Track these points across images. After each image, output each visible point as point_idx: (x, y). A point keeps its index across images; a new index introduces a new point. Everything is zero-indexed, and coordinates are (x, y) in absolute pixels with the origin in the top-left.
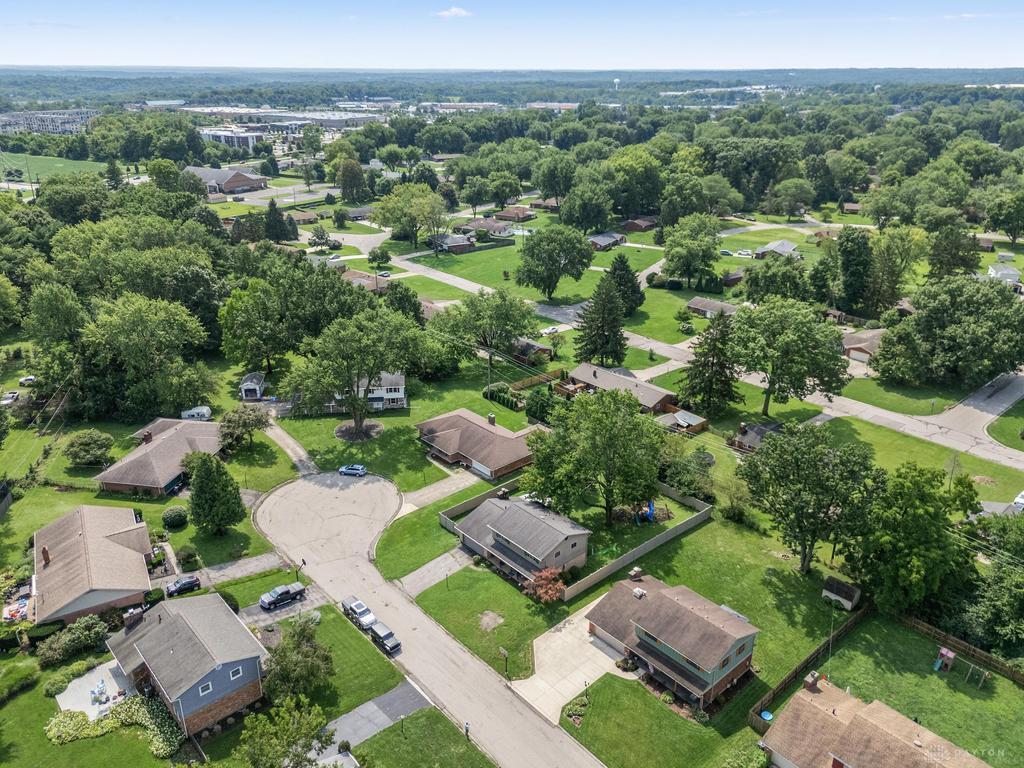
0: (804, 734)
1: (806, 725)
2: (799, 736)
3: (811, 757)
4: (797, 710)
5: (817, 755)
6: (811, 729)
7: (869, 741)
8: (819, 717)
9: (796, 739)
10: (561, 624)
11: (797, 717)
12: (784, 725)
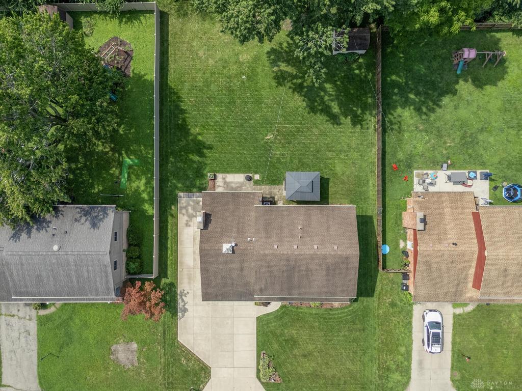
0: (441, 276)
1: (439, 268)
2: (438, 280)
3: (453, 290)
4: (427, 261)
5: (458, 285)
6: (444, 270)
7: (506, 270)
8: (446, 256)
9: (436, 283)
10: (180, 304)
11: (429, 267)
12: (423, 280)
